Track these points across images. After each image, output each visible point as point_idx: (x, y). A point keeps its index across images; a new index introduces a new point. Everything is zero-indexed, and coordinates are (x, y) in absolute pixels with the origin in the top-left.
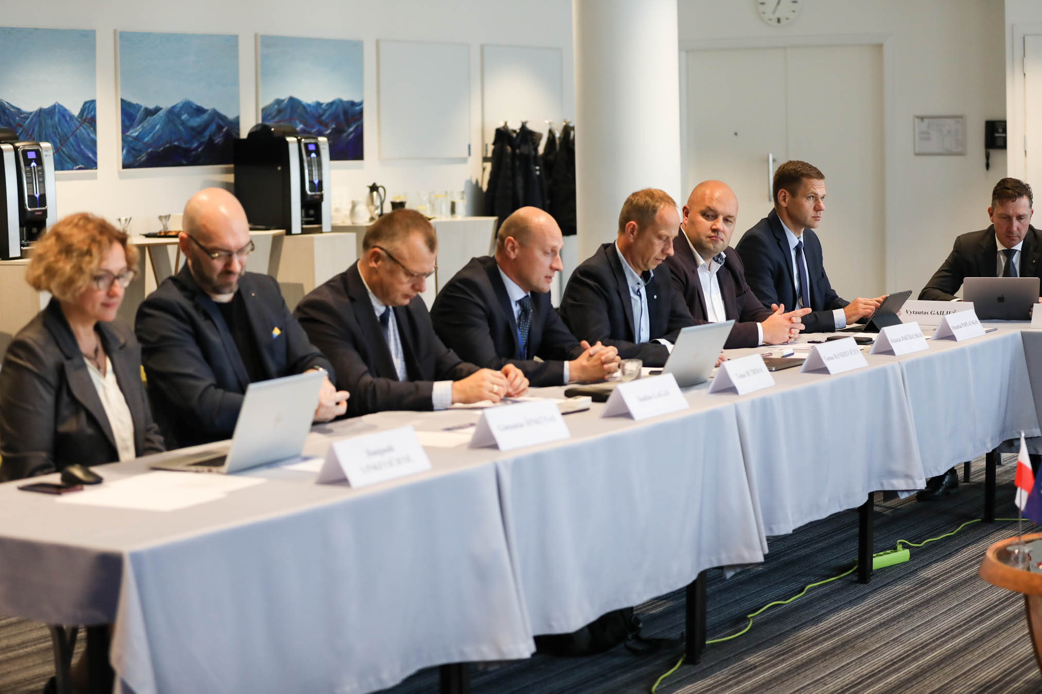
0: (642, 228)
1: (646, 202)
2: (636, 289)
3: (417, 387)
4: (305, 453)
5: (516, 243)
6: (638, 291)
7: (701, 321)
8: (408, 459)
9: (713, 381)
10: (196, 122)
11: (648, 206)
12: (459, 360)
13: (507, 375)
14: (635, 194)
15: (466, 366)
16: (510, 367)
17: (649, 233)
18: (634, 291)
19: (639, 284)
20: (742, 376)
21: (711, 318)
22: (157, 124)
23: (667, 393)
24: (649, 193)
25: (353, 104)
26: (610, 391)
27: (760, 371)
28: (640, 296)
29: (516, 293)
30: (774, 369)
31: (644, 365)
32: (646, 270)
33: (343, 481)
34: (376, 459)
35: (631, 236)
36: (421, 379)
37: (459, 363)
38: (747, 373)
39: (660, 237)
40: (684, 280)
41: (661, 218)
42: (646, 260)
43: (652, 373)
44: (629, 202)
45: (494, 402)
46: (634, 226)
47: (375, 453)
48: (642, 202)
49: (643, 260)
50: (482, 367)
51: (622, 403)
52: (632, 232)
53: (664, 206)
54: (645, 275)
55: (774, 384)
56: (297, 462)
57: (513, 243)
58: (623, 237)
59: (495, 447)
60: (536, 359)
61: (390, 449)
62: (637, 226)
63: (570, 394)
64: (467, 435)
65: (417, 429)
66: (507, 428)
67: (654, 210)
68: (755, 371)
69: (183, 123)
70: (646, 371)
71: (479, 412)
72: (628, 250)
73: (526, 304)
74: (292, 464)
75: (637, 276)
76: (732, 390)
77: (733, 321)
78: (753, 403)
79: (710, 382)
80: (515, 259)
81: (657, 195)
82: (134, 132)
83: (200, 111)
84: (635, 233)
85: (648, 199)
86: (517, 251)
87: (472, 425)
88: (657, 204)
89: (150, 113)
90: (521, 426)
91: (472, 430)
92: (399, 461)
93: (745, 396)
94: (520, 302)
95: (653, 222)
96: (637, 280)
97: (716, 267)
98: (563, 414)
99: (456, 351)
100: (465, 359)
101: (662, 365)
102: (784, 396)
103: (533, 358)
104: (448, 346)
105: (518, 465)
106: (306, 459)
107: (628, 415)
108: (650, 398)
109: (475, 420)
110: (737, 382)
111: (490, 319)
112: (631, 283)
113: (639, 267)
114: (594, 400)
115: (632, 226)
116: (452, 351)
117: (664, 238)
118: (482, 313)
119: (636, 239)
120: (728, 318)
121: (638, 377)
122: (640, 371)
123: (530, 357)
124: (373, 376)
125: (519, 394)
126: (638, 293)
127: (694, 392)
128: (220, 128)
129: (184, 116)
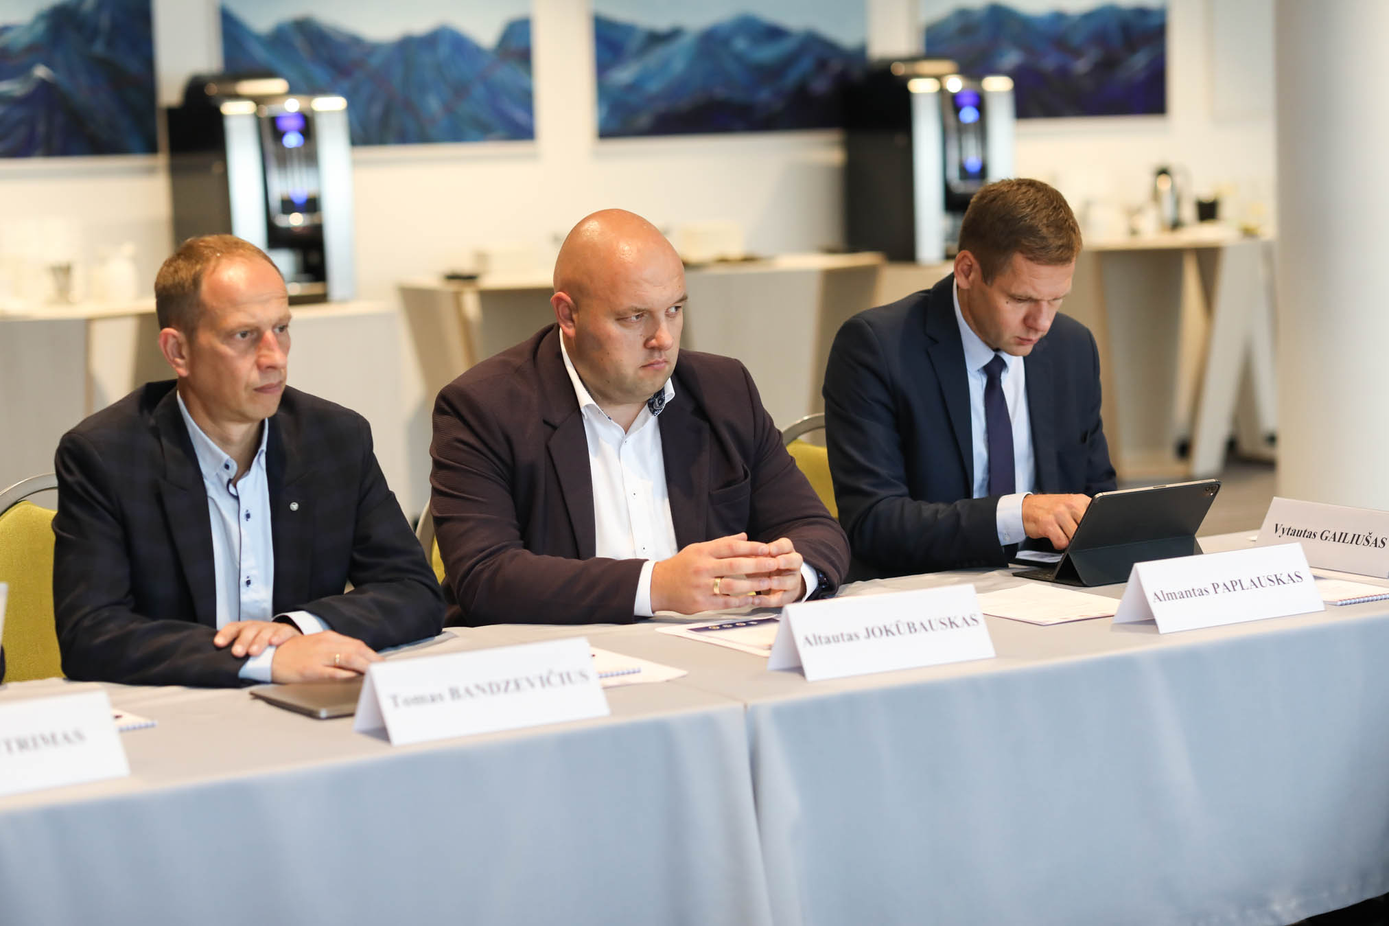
10: (767, 53)
22: (677, 60)
25: (1142, 13)
69: (738, 57)
82: (623, 75)
83: (774, 33)
89: (656, 39)
128: (822, 65)
129: (740, 44)
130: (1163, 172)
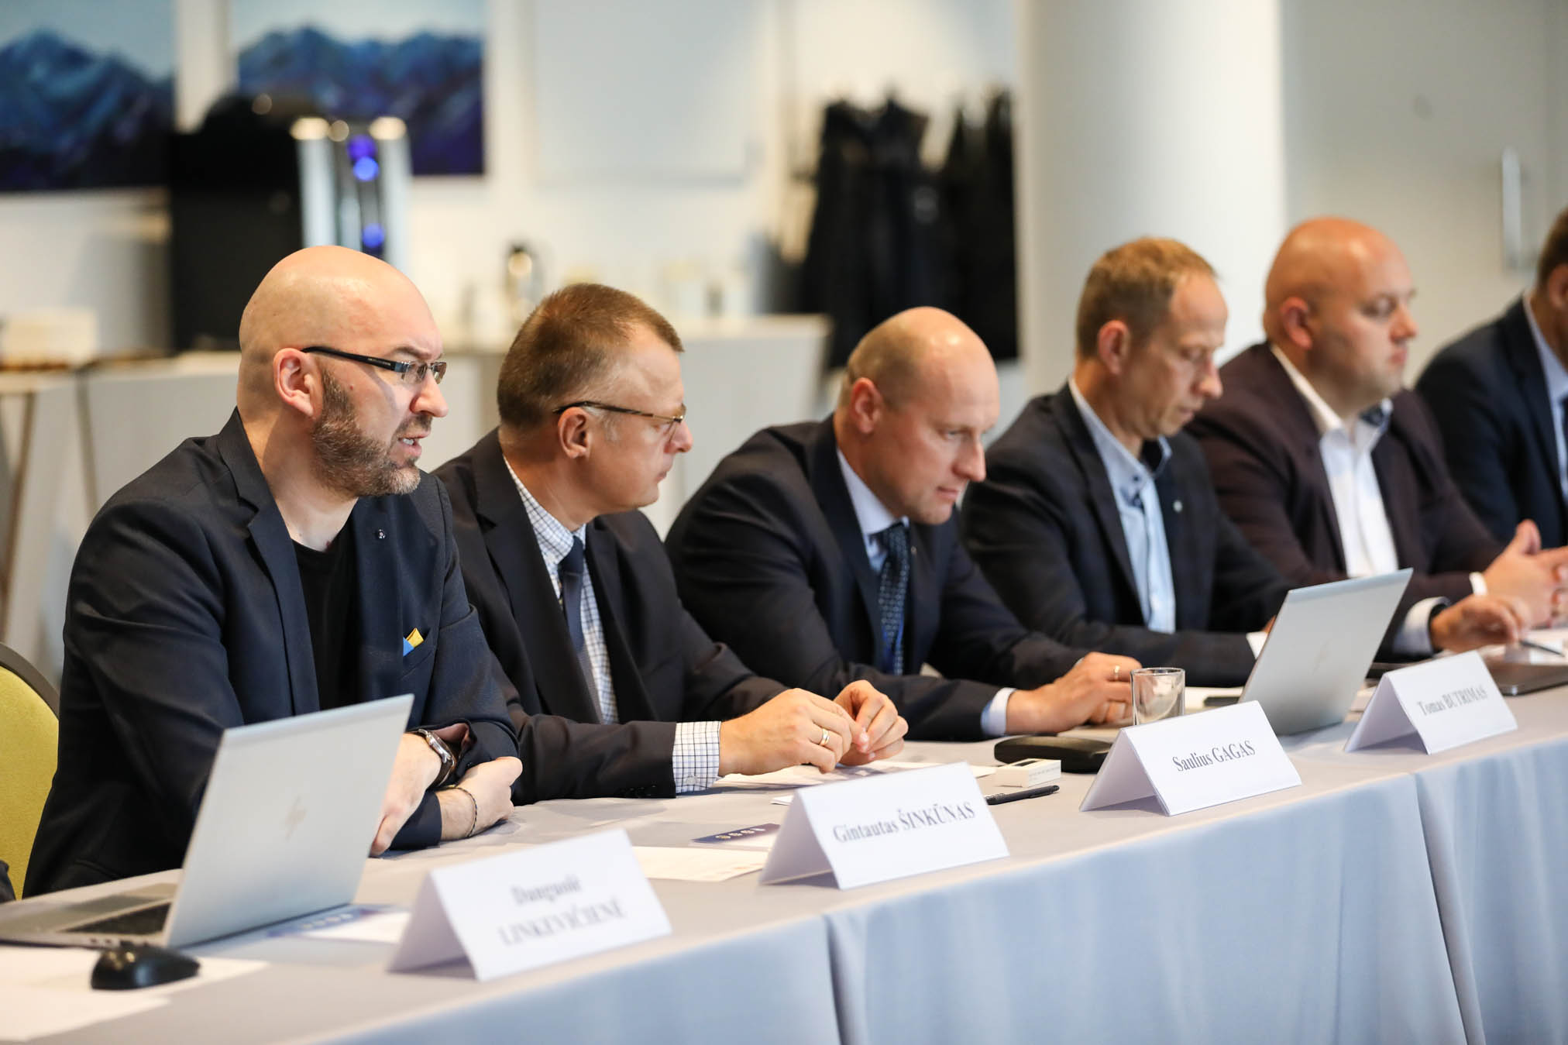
0: (1141, 335)
1: (1145, 271)
2: (1132, 492)
3: (635, 738)
4: (360, 899)
5: (877, 396)
6: (1137, 496)
7: (1332, 572)
8: (614, 910)
9: (1363, 721)
10: (69, 84)
11: (1151, 283)
12: (744, 670)
13: (855, 710)
14: (1112, 256)
15: (756, 684)
16: (863, 687)
17: (1156, 348)
18: (1125, 495)
19: (1136, 479)
20: (1434, 708)
21: (1355, 563)
23: (1247, 749)
24: (1152, 251)
26: (1109, 745)
27: (1481, 694)
28: (1142, 507)
29: (873, 518)
30: (1514, 691)
31: (1191, 682)
32: (1151, 436)
33: (458, 965)
34: (539, 910)
35: (1116, 359)
36: (646, 716)
37: (742, 679)
38: (1447, 698)
39: (1185, 353)
40: (1284, 470)
41: (1185, 306)
42: (1153, 416)
43: (1211, 702)
44: (1098, 277)
45: (823, 770)
46: (1119, 333)
47: (535, 895)
48: (1134, 273)
49: (1146, 411)
50: (792, 685)
51: (1139, 775)
52: (1116, 349)
53: (1189, 280)
54: (1150, 454)
55: (1514, 726)
56: (344, 921)
57: (870, 395)
58: (1091, 366)
59: (828, 880)
60: (927, 671)
61: (572, 886)
62: (1127, 334)
63: (1008, 753)
64: (757, 854)
65: (638, 839)
66: (854, 833)
67: (1167, 289)
68: (1467, 696)
69: (37, 90)
70: (1196, 696)
71: (786, 798)
72: (1105, 392)
73: (895, 542)
74: (329, 925)
75: (1131, 457)
76: (1412, 742)
77: (1409, 572)
78: (1462, 773)
79: (1356, 725)
80: (871, 434)
81: (1168, 255)
84: (1125, 349)
85: (1150, 264)
86: (877, 415)
87: (769, 828)
88: (1172, 275)
90: (891, 828)
91: (769, 841)
92: (593, 915)
93: (1438, 757)
94: (880, 537)
95: (1164, 316)
96: (1133, 469)
97: (1369, 436)
98: (992, 802)
99: (735, 648)
100: (760, 670)
101: (1241, 682)
102: (1538, 756)
103: (918, 670)
104: (715, 636)
105: (881, 922)
106: (365, 912)
107: (1151, 803)
108: (1205, 761)
109: (777, 817)
110: (1421, 722)
111: (815, 574)
112: (1117, 479)
113: (1136, 431)
114: (1065, 769)
115: (1114, 335)
116: (724, 647)
117: (1196, 354)
118: (794, 558)
119: (1127, 366)
120: (1402, 564)
121: (1177, 710)
122: (1180, 697)
123: (911, 668)
124: (529, 711)
125: (880, 752)
126: (1136, 501)
127: (1314, 748)
129: (39, 72)
130: (517, 250)
